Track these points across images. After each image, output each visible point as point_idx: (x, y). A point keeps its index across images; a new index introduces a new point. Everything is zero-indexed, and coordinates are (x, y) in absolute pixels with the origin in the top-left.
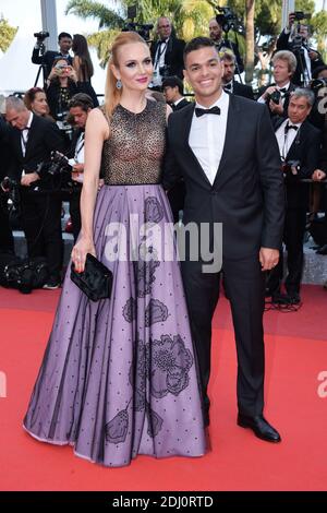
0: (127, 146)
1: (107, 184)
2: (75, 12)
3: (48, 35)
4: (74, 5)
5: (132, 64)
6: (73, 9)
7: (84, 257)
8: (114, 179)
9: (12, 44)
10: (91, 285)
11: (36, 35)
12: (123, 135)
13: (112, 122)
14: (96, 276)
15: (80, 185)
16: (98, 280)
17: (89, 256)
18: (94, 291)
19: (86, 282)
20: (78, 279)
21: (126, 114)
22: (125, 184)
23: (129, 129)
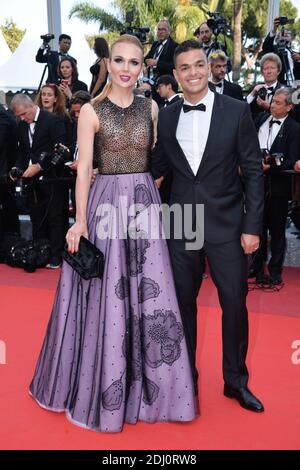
1: (101, 173)
2: (78, 16)
3: (53, 37)
4: (77, 9)
5: (119, 60)
6: (77, 13)
8: (105, 169)
9: (20, 45)
10: (84, 265)
11: (42, 37)
12: (112, 128)
14: (89, 256)
16: (90, 260)
17: (82, 238)
18: (87, 270)
19: (79, 261)
20: (71, 258)
21: (115, 109)
22: (116, 174)
23: (117, 123)
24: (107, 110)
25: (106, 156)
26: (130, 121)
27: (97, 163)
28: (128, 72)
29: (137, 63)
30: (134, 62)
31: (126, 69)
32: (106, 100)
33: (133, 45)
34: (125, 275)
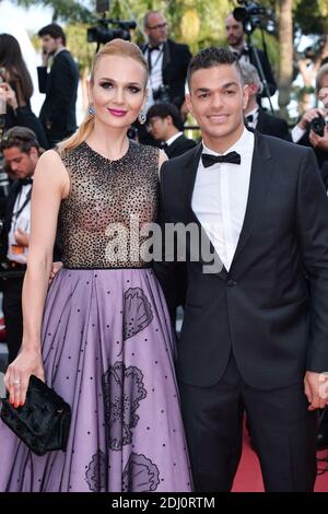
0: (98, 209)
1: (66, 267)
5: (107, 84)
7: (26, 382)
8: (76, 259)
10: (36, 428)
12: (91, 192)
13: (75, 172)
14: (44, 411)
15: (22, 267)
16: (47, 419)
17: (33, 379)
18: (40, 438)
19: (27, 422)
20: (14, 417)
21: (97, 161)
22: (94, 268)
23: (99, 183)
24: (84, 162)
25: (78, 237)
26: (123, 181)
28: (122, 104)
29: (137, 90)
30: (133, 88)
31: (120, 100)
32: (83, 147)
33: (130, 59)
34: (102, 448)
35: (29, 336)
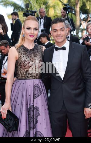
0: (26, 63)
1: (17, 79)
4: (2, 2)
7: (6, 112)
8: (20, 77)
10: (9, 125)
13: (20, 53)
14: (11, 120)
15: (5, 79)
16: (12, 122)
17: (8, 111)
18: (10, 127)
19: (7, 123)
20: (3, 121)
21: (26, 49)
22: (25, 79)
23: (27, 55)
24: (22, 50)
25: (21, 71)
27: (16, 75)
28: (33, 34)
29: (37, 29)
30: (36, 29)
31: (32, 33)
33: (34, 21)
34: (28, 130)
35: (7, 98)
